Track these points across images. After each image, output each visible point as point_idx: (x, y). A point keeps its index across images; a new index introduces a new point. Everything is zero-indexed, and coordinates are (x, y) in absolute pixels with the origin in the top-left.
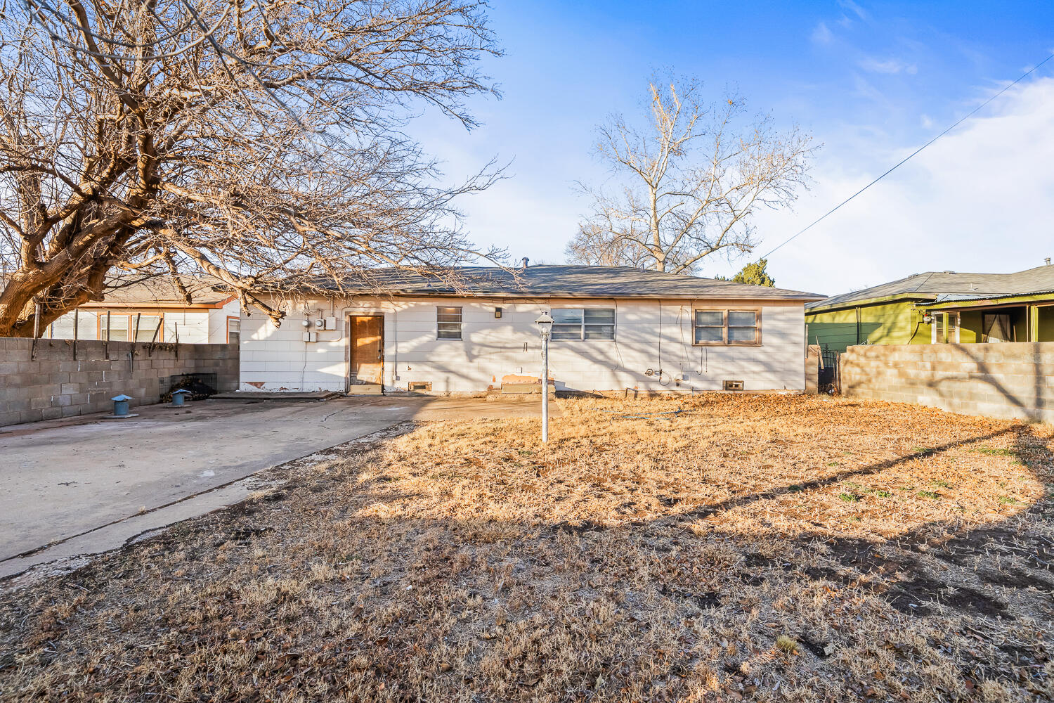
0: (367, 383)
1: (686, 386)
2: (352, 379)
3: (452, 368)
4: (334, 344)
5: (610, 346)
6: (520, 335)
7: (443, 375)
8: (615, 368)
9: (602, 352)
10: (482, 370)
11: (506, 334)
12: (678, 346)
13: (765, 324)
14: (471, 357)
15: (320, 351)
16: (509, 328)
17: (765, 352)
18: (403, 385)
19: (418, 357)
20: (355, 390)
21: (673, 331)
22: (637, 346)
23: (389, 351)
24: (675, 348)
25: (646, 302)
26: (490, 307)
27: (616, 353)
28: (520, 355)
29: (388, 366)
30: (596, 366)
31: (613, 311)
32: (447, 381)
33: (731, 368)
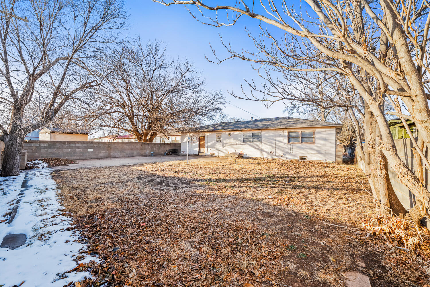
0: (202, 153)
1: (285, 157)
2: (200, 152)
3: (219, 149)
4: (196, 143)
5: (260, 144)
6: (235, 141)
7: (217, 151)
8: (261, 150)
9: (257, 146)
10: (226, 150)
11: (232, 141)
12: (282, 144)
13: (317, 136)
14: (223, 147)
15: (194, 145)
16: (233, 139)
17: (316, 146)
18: (209, 153)
19: (212, 146)
20: (200, 154)
21: (281, 139)
22: (268, 144)
23: (206, 145)
24: (281, 144)
25: (271, 130)
26: (227, 133)
27: (263, 146)
28: (235, 146)
29: (206, 148)
30: (256, 150)
31: (261, 133)
32: (218, 153)
33: (302, 152)
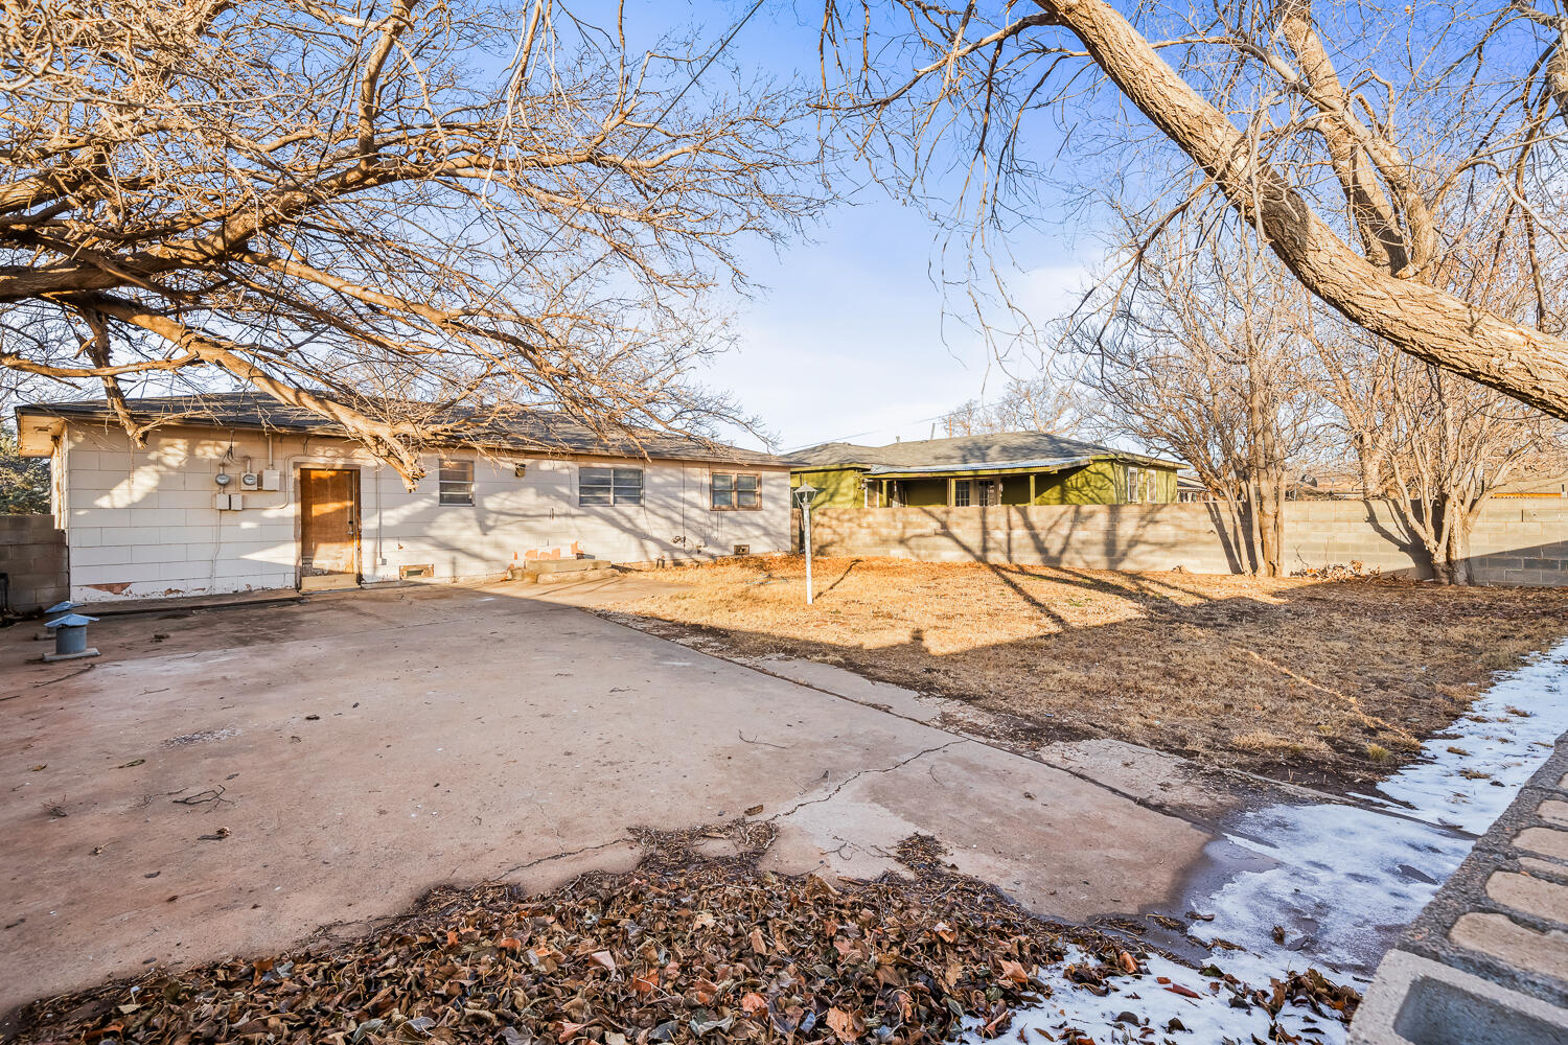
0: (331, 573)
1: (705, 554)
2: (305, 569)
3: (459, 545)
4: (272, 513)
5: (638, 512)
6: (544, 500)
7: (447, 555)
8: (642, 536)
9: (630, 520)
10: (498, 546)
11: (528, 499)
12: (698, 511)
13: (764, 489)
14: (485, 529)
15: (245, 525)
16: (532, 490)
17: (763, 516)
18: (391, 572)
19: (413, 530)
20: (310, 584)
21: (692, 495)
22: (661, 512)
23: (369, 523)
24: (694, 513)
25: (670, 464)
26: (509, 464)
27: (643, 520)
28: (546, 524)
29: (367, 545)
30: (625, 536)
31: (639, 472)
32: (454, 563)
33: (739, 533)
